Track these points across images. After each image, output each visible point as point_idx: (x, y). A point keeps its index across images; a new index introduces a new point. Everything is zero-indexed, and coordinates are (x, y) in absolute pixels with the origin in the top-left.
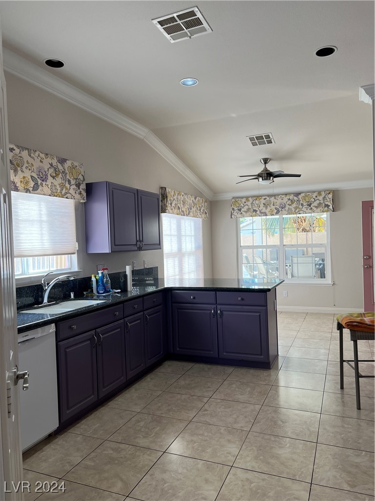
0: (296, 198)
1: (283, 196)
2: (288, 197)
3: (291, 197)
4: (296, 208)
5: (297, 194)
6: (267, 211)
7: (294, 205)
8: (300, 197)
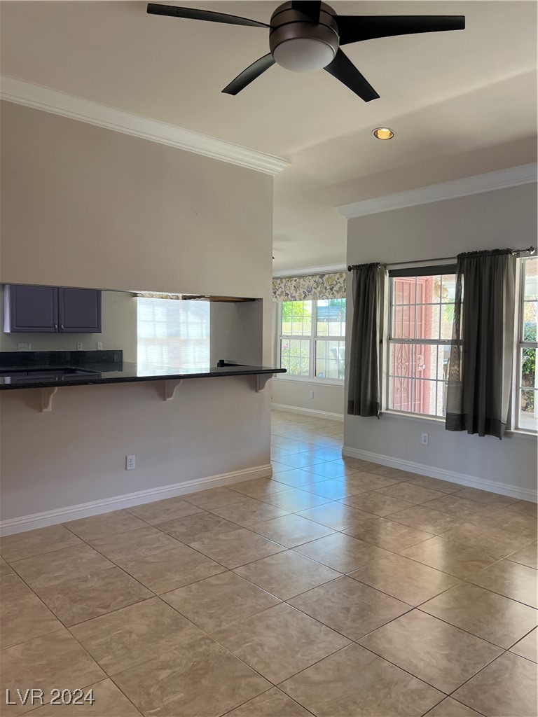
0: (321, 281)
1: (310, 278)
2: (314, 279)
3: (317, 278)
4: (320, 292)
5: (322, 275)
6: (296, 295)
7: (319, 289)
8: (324, 278)
